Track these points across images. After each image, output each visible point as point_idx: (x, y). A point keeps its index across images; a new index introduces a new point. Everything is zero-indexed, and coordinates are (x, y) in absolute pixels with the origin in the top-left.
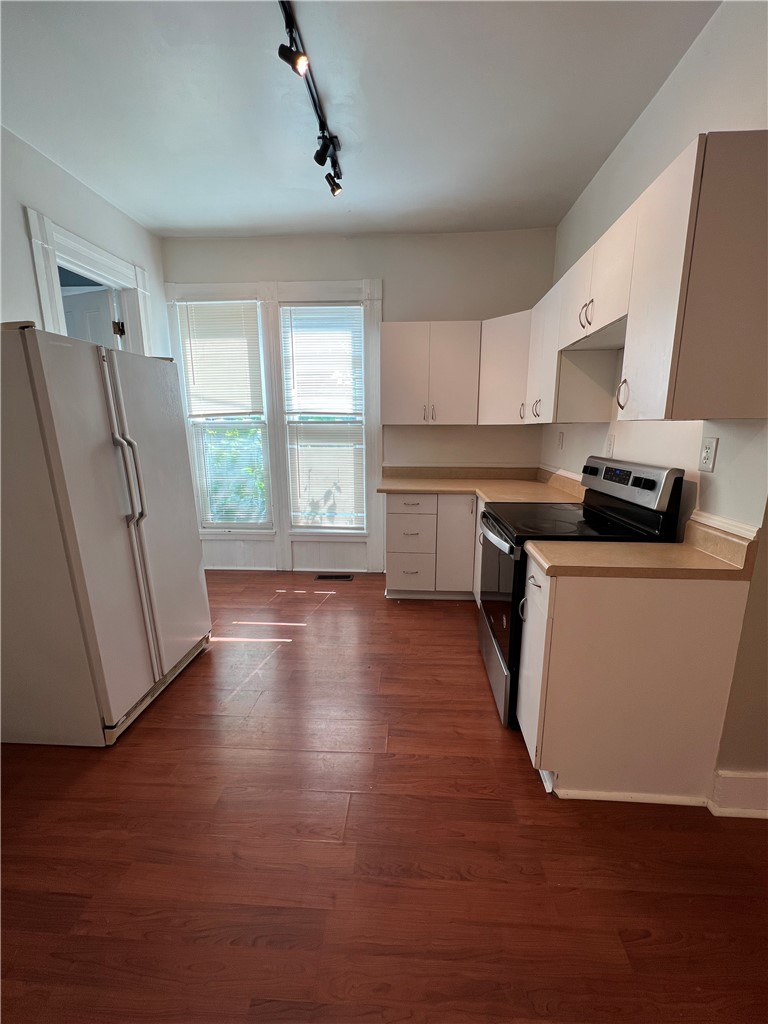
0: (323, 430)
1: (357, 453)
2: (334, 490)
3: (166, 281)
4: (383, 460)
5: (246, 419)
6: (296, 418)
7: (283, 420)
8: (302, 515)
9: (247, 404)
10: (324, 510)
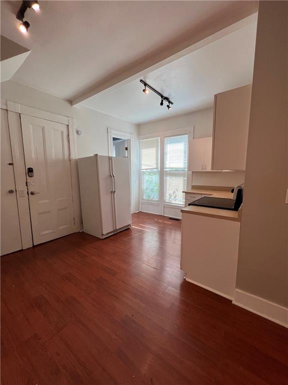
0: (175, 173)
1: (184, 180)
2: (176, 191)
3: (139, 135)
4: (192, 182)
5: (155, 170)
6: (168, 170)
7: (163, 170)
8: (167, 199)
9: (155, 166)
10: (173, 198)
